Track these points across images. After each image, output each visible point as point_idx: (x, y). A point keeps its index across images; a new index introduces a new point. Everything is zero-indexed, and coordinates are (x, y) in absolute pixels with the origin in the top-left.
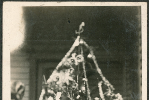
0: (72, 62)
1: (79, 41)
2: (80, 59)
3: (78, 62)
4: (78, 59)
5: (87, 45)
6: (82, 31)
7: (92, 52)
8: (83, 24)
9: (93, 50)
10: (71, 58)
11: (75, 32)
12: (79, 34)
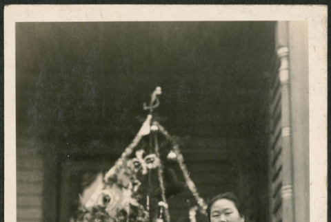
0: (136, 167)
1: (151, 125)
2: (152, 162)
3: (148, 169)
4: (148, 163)
5: (166, 133)
6: (157, 105)
7: (175, 147)
8: (158, 91)
9: (178, 143)
10: (135, 160)
11: (142, 107)
12: (151, 110)
